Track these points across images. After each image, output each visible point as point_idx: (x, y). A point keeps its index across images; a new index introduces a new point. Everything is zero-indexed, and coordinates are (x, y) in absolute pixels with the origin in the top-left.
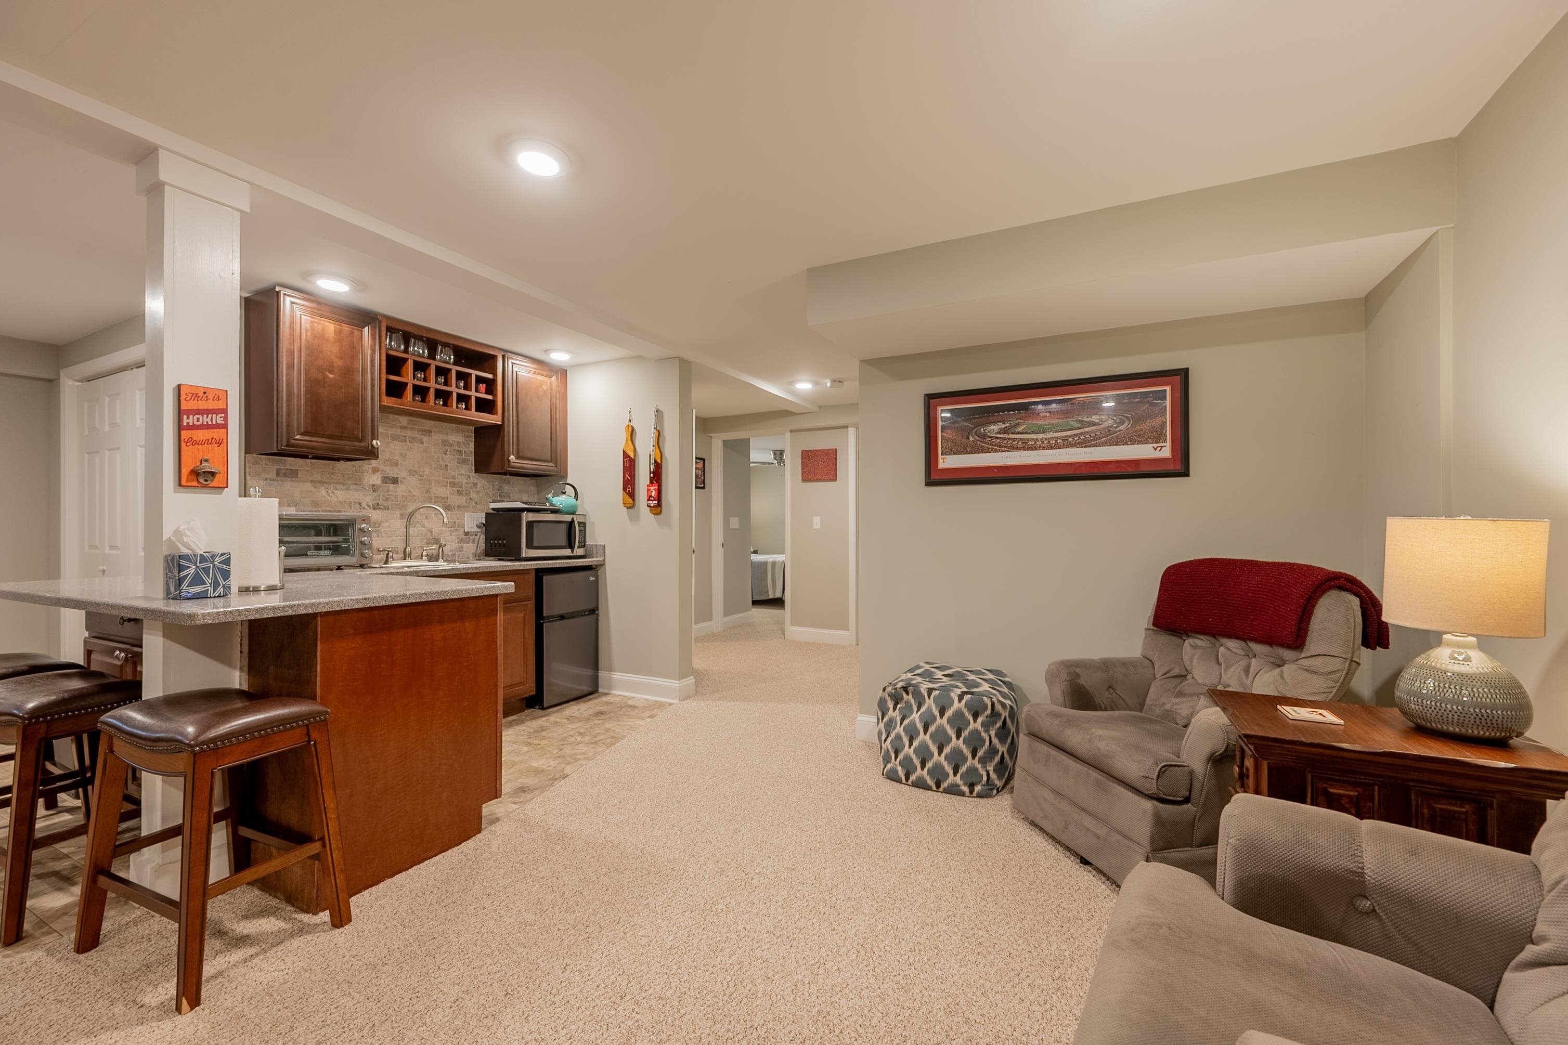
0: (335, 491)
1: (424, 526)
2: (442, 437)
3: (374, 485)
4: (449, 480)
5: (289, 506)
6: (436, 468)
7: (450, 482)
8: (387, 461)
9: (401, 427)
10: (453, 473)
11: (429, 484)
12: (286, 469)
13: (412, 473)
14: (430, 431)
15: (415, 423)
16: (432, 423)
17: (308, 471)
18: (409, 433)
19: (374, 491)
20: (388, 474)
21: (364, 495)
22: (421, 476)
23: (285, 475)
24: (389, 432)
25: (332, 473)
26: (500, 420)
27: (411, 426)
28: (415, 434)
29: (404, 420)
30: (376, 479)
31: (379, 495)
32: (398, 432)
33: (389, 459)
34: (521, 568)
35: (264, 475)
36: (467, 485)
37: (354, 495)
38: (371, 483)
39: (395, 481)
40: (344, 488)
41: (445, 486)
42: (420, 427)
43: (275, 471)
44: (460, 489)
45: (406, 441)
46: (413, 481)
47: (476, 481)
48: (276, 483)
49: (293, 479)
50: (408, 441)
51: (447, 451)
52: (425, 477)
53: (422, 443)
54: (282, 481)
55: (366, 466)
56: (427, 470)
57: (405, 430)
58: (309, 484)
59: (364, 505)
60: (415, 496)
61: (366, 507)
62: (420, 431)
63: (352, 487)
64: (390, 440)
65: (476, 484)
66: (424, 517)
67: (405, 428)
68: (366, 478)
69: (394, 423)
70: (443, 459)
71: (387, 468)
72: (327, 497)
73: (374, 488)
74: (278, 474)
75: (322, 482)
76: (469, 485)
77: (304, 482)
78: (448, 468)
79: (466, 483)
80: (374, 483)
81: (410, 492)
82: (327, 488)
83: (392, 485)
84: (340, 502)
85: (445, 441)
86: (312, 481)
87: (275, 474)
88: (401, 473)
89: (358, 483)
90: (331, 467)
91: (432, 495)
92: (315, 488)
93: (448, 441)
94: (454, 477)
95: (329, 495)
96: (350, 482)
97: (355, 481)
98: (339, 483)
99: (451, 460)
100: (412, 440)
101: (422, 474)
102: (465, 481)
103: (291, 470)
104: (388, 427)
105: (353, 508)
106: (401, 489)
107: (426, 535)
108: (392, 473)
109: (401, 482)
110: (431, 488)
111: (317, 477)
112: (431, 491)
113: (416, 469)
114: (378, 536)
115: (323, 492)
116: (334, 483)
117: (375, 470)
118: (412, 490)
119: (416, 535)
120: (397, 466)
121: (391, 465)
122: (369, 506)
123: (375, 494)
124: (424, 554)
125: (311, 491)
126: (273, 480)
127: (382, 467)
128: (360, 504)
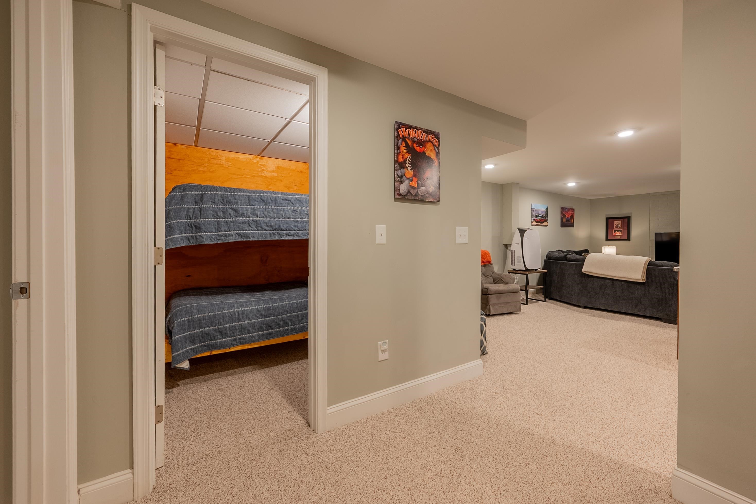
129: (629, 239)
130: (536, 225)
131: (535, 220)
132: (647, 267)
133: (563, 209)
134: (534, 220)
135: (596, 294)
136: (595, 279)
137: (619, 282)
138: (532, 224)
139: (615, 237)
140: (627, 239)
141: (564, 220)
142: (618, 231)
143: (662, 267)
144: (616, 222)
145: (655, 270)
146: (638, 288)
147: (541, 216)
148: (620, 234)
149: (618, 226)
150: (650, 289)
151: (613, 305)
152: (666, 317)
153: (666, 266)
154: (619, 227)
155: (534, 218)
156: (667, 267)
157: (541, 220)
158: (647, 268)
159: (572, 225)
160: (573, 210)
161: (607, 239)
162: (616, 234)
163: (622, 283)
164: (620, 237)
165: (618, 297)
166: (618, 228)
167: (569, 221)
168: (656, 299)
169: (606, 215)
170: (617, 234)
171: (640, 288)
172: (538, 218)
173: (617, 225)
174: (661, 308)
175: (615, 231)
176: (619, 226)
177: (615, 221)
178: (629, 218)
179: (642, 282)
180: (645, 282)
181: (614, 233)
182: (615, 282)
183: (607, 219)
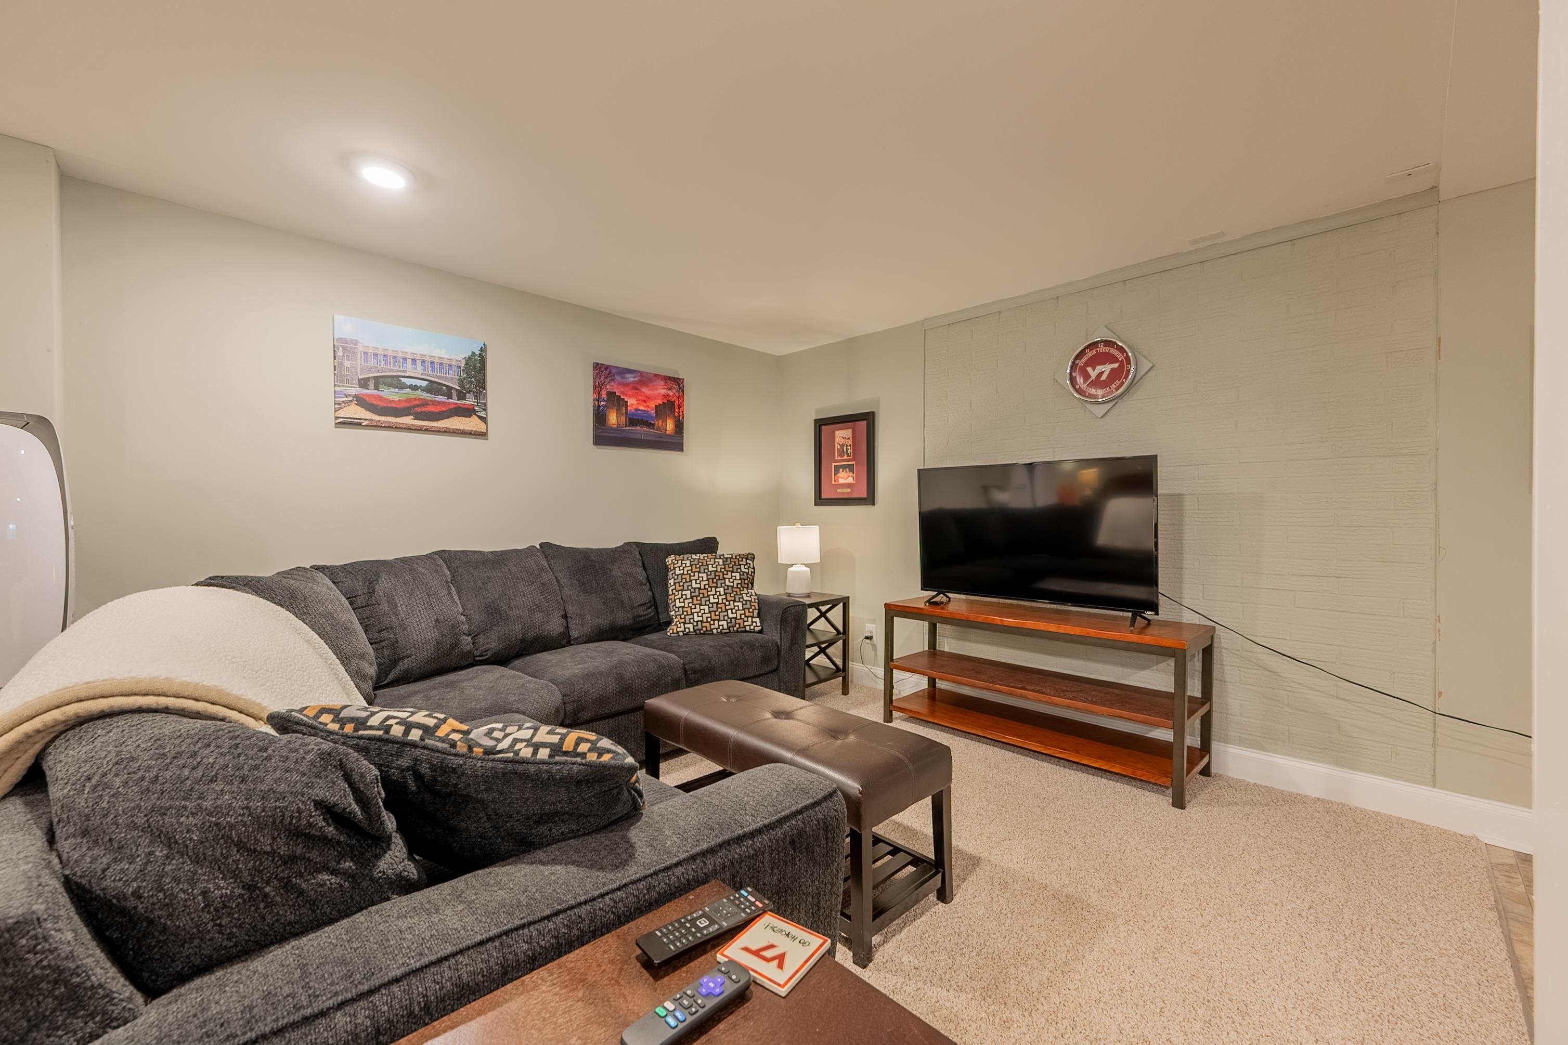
129: (870, 499)
130: (368, 427)
131: (361, 401)
133: (602, 371)
134: (356, 396)
138: (336, 418)
139: (839, 490)
140: (866, 496)
141: (613, 418)
142: (844, 467)
144: (839, 436)
147: (424, 384)
148: (850, 480)
149: (845, 448)
154: (847, 454)
155: (355, 390)
157: (425, 403)
159: (675, 443)
160: (677, 382)
161: (820, 500)
162: (841, 481)
164: (849, 490)
166: (846, 457)
167: (651, 425)
169: (817, 412)
170: (842, 477)
172: (391, 394)
173: (842, 446)
175: (837, 469)
176: (847, 450)
177: (837, 432)
178: (869, 418)
181: (835, 475)
183: (820, 424)
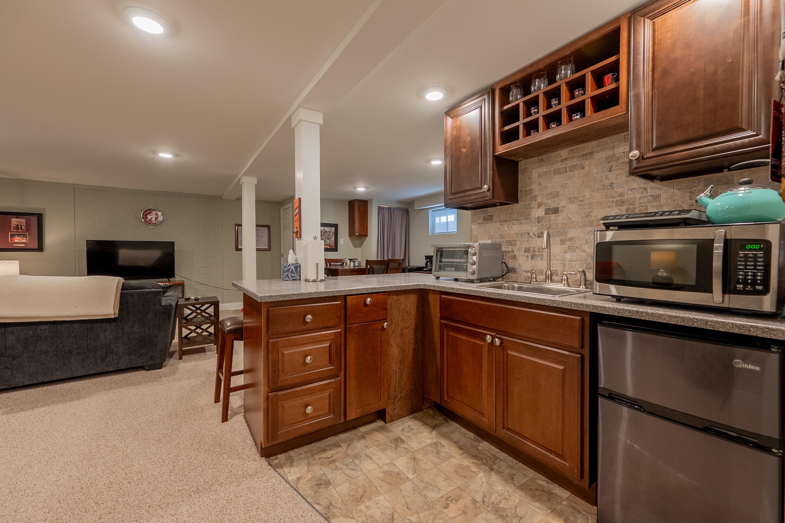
0: (513, 226)
1: (584, 251)
2: (608, 153)
3: (539, 217)
4: (615, 199)
5: (489, 239)
6: (599, 190)
7: (617, 201)
8: (549, 194)
9: (562, 161)
10: (620, 190)
11: (590, 208)
12: (488, 216)
13: (571, 200)
14: (592, 153)
15: (575, 151)
16: (594, 143)
17: (498, 214)
18: (570, 163)
19: (538, 222)
20: (550, 206)
21: (531, 226)
22: (581, 201)
23: (487, 220)
24: (552, 169)
25: (511, 213)
26: (624, 109)
27: (571, 155)
28: (576, 162)
29: (564, 153)
30: (540, 212)
31: (542, 225)
32: (559, 166)
33: (551, 192)
34: (555, 305)
35: (478, 222)
36: (641, 201)
37: (525, 227)
38: (537, 216)
39: (556, 211)
40: (518, 223)
41: (609, 207)
42: (581, 153)
43: (483, 218)
44: (631, 207)
45: (567, 172)
46: (573, 208)
47: (657, 192)
48: (483, 225)
49: (491, 221)
50: (568, 171)
51: (612, 167)
52: (586, 202)
53: (583, 168)
54: (486, 224)
55: (533, 203)
56: (587, 194)
57: (565, 162)
58: (499, 223)
59: (531, 234)
60: (574, 222)
61: (533, 236)
62: (581, 157)
63: (524, 221)
64: (552, 176)
65: (658, 196)
66: (584, 241)
67: (566, 159)
68: (533, 212)
69: (555, 159)
70: (607, 177)
71: (550, 202)
72: (508, 231)
73: (539, 220)
74: (484, 219)
75: (505, 221)
76: (646, 200)
77: (496, 222)
78: (614, 186)
79: (641, 198)
80: (539, 216)
81: (570, 219)
82: (508, 225)
83: (553, 216)
84: (516, 234)
85: (610, 157)
86: (500, 221)
87: (483, 220)
88: (561, 203)
89: (527, 217)
90: (511, 209)
91: (593, 218)
92: (502, 225)
93: (614, 155)
94: (622, 195)
95: (509, 230)
96: (522, 218)
97: (526, 216)
98: (515, 220)
99: (618, 175)
100: (573, 168)
101: (582, 199)
102: (638, 196)
103: (490, 215)
104: (550, 165)
105: (523, 237)
106: (561, 217)
107: (586, 260)
108: (553, 204)
109: (561, 210)
110: (591, 212)
111: (503, 218)
112: (592, 214)
113: (576, 195)
114: (541, 260)
115: (506, 228)
116: (513, 220)
117: (540, 205)
118: (571, 217)
119: (575, 259)
120: (558, 197)
121: (553, 197)
122: (534, 235)
123: (539, 224)
124: (564, 278)
125: (499, 228)
126: (482, 224)
127: (545, 201)
128: (528, 234)
132: (121, 292)
135: (14, 358)
136: (9, 329)
137: (68, 325)
139: (14, 245)
140: (37, 248)
142: (18, 235)
143: (142, 289)
144: (14, 221)
145: (132, 295)
146: (106, 329)
148: (24, 241)
149: (19, 227)
150: (126, 326)
151: (57, 370)
152: (151, 362)
153: (146, 288)
154: (22, 230)
156: (148, 289)
158: (122, 294)
162: (16, 241)
163: (76, 325)
164: (24, 245)
165: (66, 352)
166: (20, 230)
168: (135, 339)
170: (17, 239)
171: (108, 327)
173: (17, 226)
174: (142, 351)
175: (13, 236)
176: (21, 228)
177: (12, 219)
178: (39, 216)
179: (113, 317)
180: (117, 316)
181: (11, 238)
182: (59, 327)
